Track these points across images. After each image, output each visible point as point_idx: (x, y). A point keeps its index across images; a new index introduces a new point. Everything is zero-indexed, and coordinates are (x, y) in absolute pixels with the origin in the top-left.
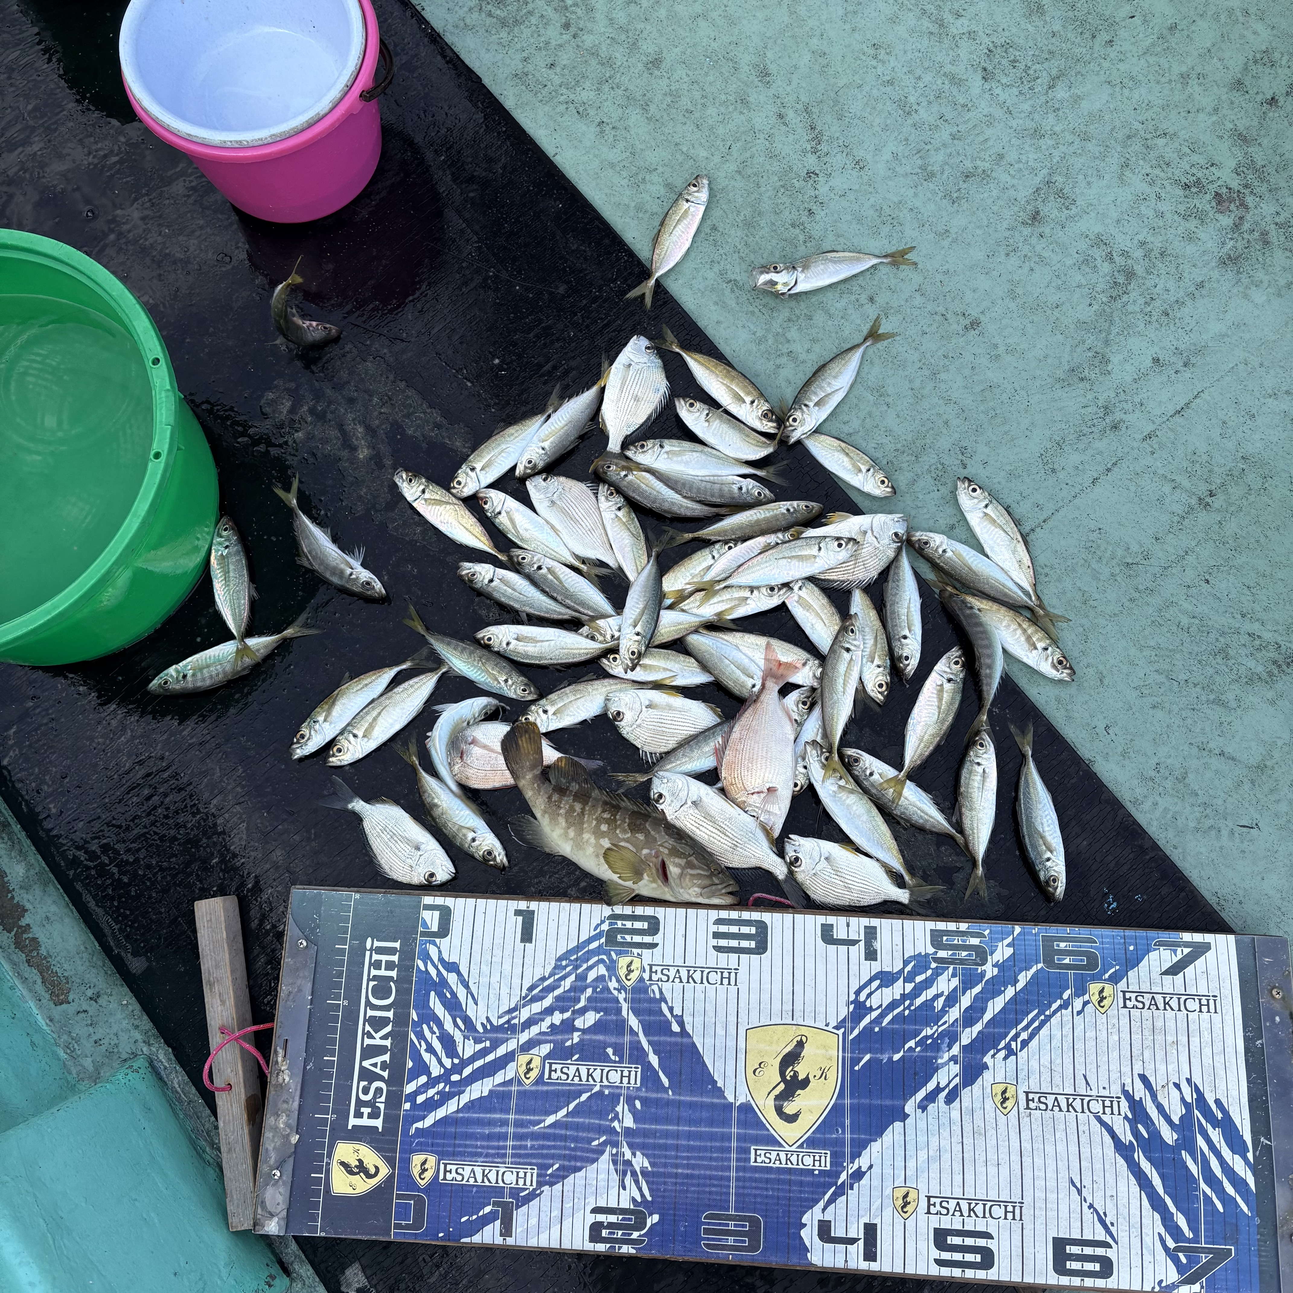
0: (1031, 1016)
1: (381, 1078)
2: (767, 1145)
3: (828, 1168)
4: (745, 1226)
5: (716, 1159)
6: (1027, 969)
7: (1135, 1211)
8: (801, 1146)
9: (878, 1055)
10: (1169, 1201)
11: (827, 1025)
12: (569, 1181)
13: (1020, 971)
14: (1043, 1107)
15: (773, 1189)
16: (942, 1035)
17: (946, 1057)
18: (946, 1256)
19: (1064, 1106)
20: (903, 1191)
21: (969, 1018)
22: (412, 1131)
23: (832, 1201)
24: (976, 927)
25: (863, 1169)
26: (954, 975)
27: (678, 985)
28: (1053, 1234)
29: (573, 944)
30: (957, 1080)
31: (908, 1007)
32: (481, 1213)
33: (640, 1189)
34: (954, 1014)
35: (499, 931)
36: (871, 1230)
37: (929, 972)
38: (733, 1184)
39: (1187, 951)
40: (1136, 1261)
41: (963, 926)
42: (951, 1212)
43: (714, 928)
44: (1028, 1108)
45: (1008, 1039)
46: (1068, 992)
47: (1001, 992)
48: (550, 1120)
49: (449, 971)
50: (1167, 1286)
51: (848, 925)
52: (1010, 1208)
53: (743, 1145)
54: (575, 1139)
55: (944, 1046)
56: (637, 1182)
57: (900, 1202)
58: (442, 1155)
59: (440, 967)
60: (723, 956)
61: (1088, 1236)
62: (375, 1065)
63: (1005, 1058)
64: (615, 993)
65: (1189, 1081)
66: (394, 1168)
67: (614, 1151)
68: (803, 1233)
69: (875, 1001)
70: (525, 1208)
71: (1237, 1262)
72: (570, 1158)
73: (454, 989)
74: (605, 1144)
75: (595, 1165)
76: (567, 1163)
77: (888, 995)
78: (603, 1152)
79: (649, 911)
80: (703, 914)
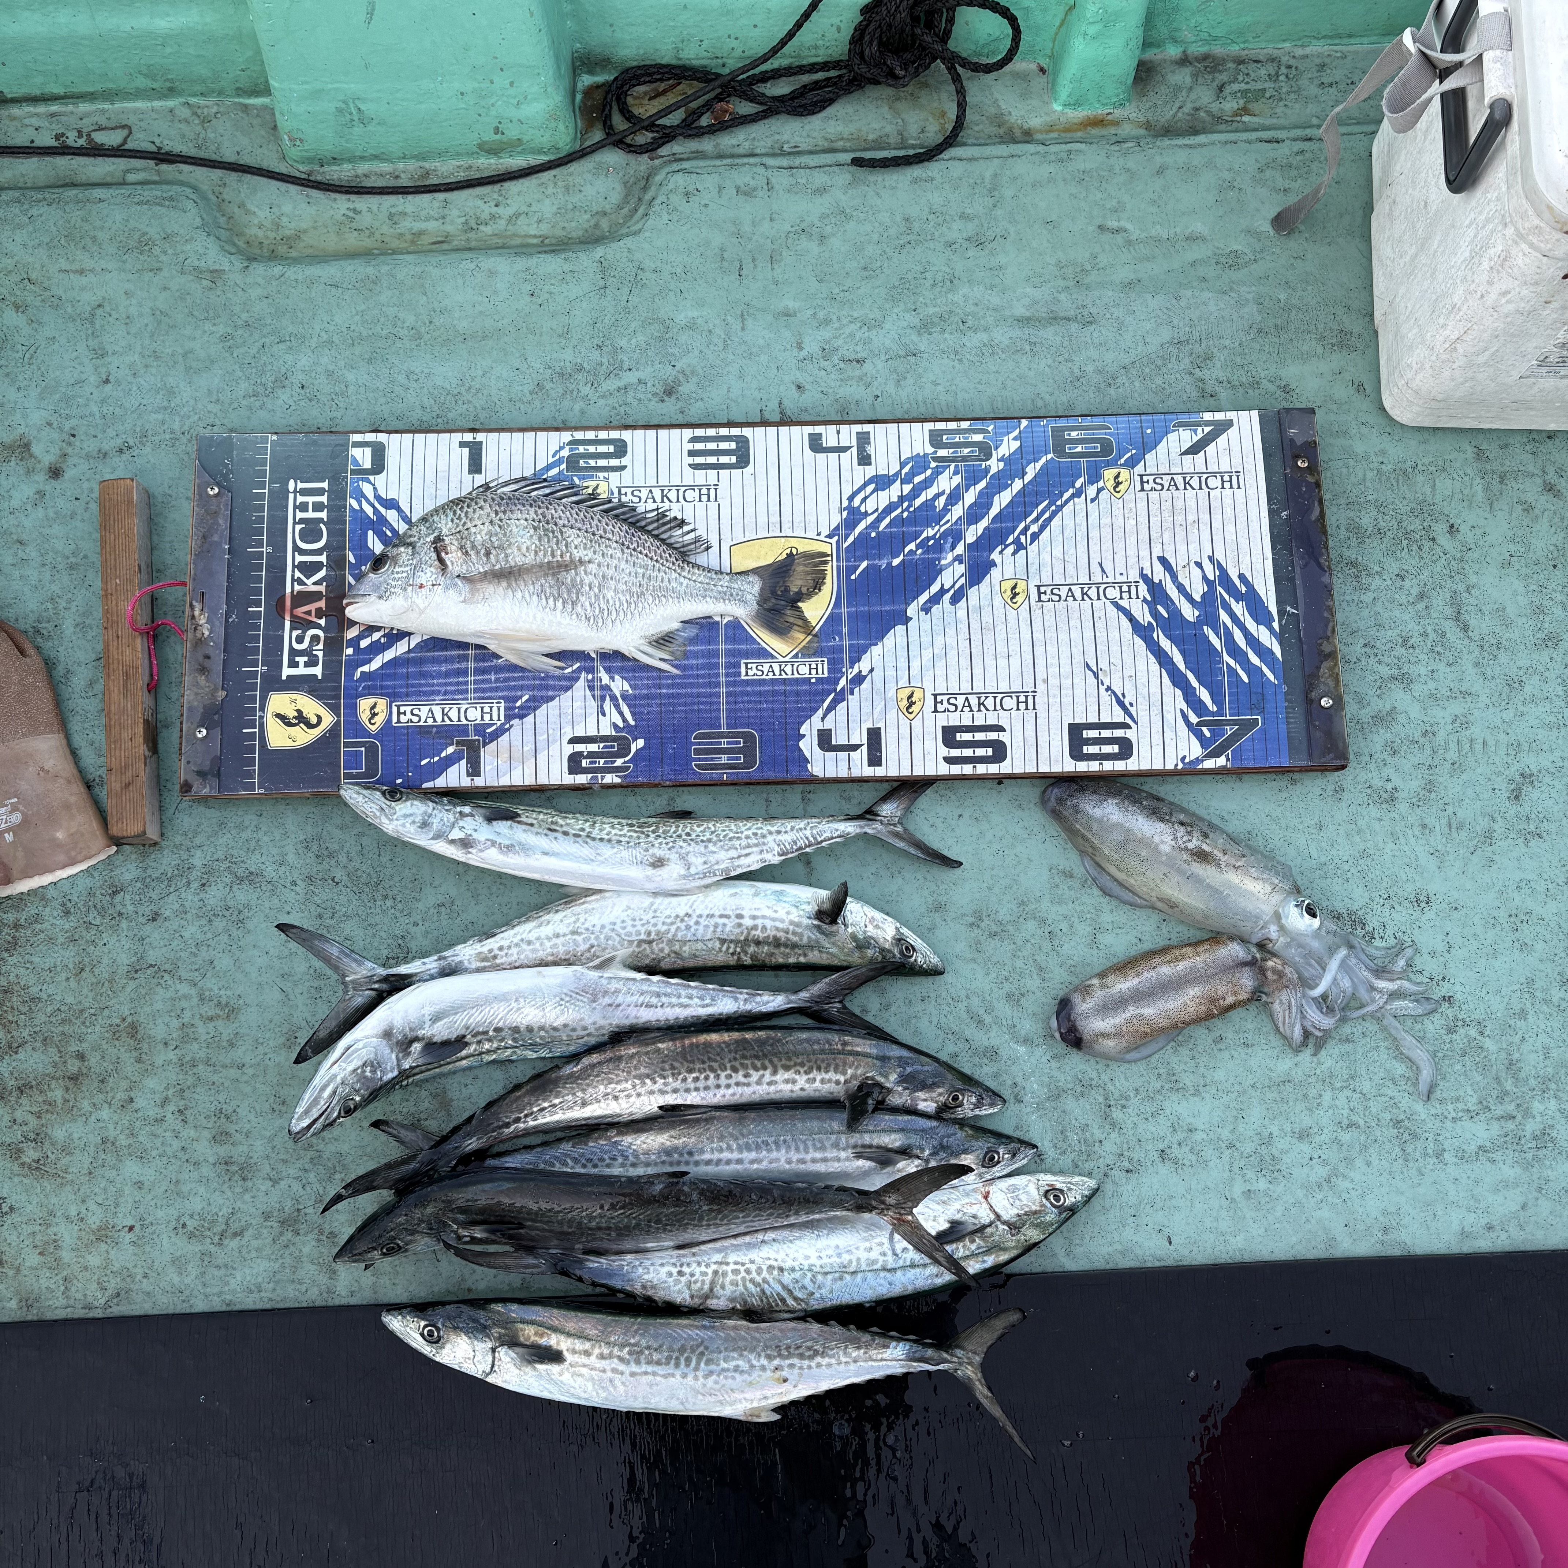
0: (1041, 507)
1: (318, 626)
2: (759, 657)
4: (738, 743)
5: (703, 676)
6: (1036, 460)
7: (1155, 689)
9: (876, 562)
10: (1191, 677)
11: (819, 534)
12: (541, 712)
13: (1029, 463)
14: (1056, 598)
15: (767, 702)
16: (944, 535)
17: (950, 557)
18: (955, 753)
19: (1078, 595)
20: (908, 692)
21: (974, 515)
22: (357, 675)
23: (831, 708)
24: (978, 425)
25: (864, 673)
26: (956, 473)
28: (1068, 720)
30: (963, 580)
31: (907, 509)
32: (443, 755)
33: (621, 714)
34: (957, 512)
35: (443, 465)
36: (874, 736)
37: (929, 472)
38: (723, 699)
39: (1208, 429)
40: (1157, 739)
41: (965, 425)
43: (690, 446)
44: (1040, 600)
45: (1016, 533)
46: (1082, 480)
47: (1007, 486)
49: (387, 509)
50: (1191, 762)
51: (838, 433)
52: (1022, 699)
53: (733, 660)
55: (948, 546)
56: (617, 707)
57: (905, 703)
58: (393, 696)
59: (377, 505)
60: (700, 474)
61: (1106, 719)
62: (309, 613)
63: (1014, 553)
65: (1211, 559)
66: (338, 715)
67: (590, 677)
68: (802, 744)
69: (870, 506)
70: (493, 745)
71: (1264, 730)
72: (541, 687)
73: (395, 526)
74: (579, 670)
75: (569, 692)
76: (537, 693)
77: (884, 499)
78: (577, 679)
79: (615, 434)
80: (675, 432)
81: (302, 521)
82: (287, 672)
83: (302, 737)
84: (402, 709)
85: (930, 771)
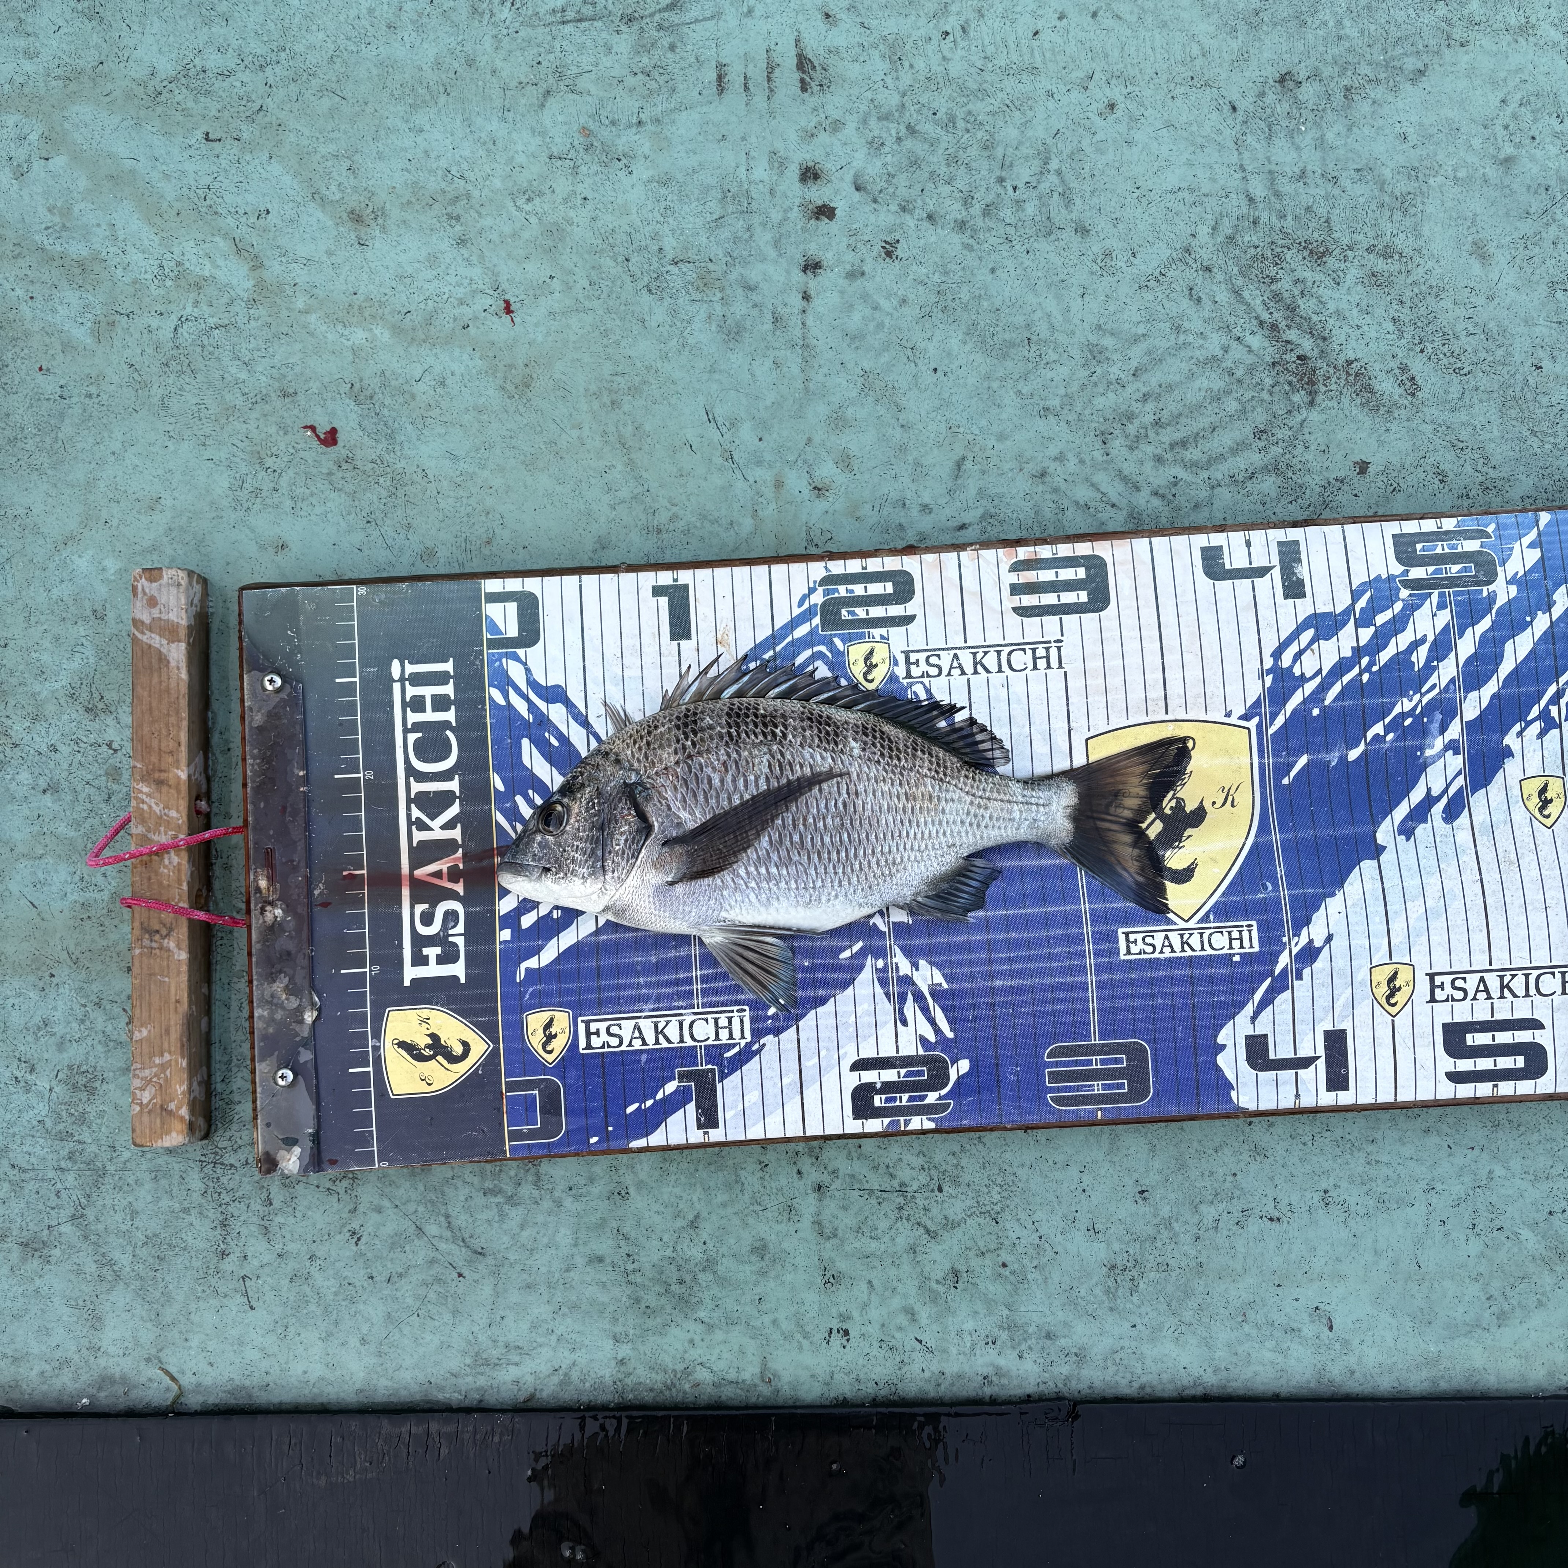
2: (1145, 922)
3: (1256, 949)
4: (1120, 1061)
5: (1059, 957)
8: (1205, 919)
9: (1323, 756)
11: (1228, 715)
12: (807, 1022)
15: (1164, 996)
16: (1429, 709)
17: (1439, 743)
18: (1465, 1065)
20: (1388, 970)
21: (1474, 675)
22: (521, 975)
23: (1267, 1001)
24: (1470, 524)
25: (1318, 944)
26: (1441, 606)
27: (958, 681)
29: (764, 633)
30: (1460, 781)
31: (1368, 668)
32: (660, 1096)
33: (932, 1022)
34: (1447, 670)
35: (630, 626)
36: (1336, 1043)
37: (1398, 606)
38: (1092, 993)
41: (1449, 524)
42: (1471, 995)
43: (1013, 578)
45: (1543, 703)
47: (1524, 626)
49: (548, 701)
51: (1248, 544)
53: (1103, 928)
54: (812, 954)
55: (1435, 726)
56: (925, 1010)
57: (1384, 989)
58: (578, 1008)
59: (532, 696)
60: (1032, 623)
62: (438, 874)
63: (1541, 735)
66: (495, 1041)
67: (880, 963)
68: (1221, 1060)
69: (1309, 665)
70: (735, 1077)
72: (803, 984)
73: (564, 729)
74: (863, 954)
75: (850, 990)
77: (1329, 653)
78: (860, 969)
79: (892, 563)
80: (988, 556)
81: (417, 727)
82: (410, 973)
84: (593, 1027)
85: (1425, 1094)
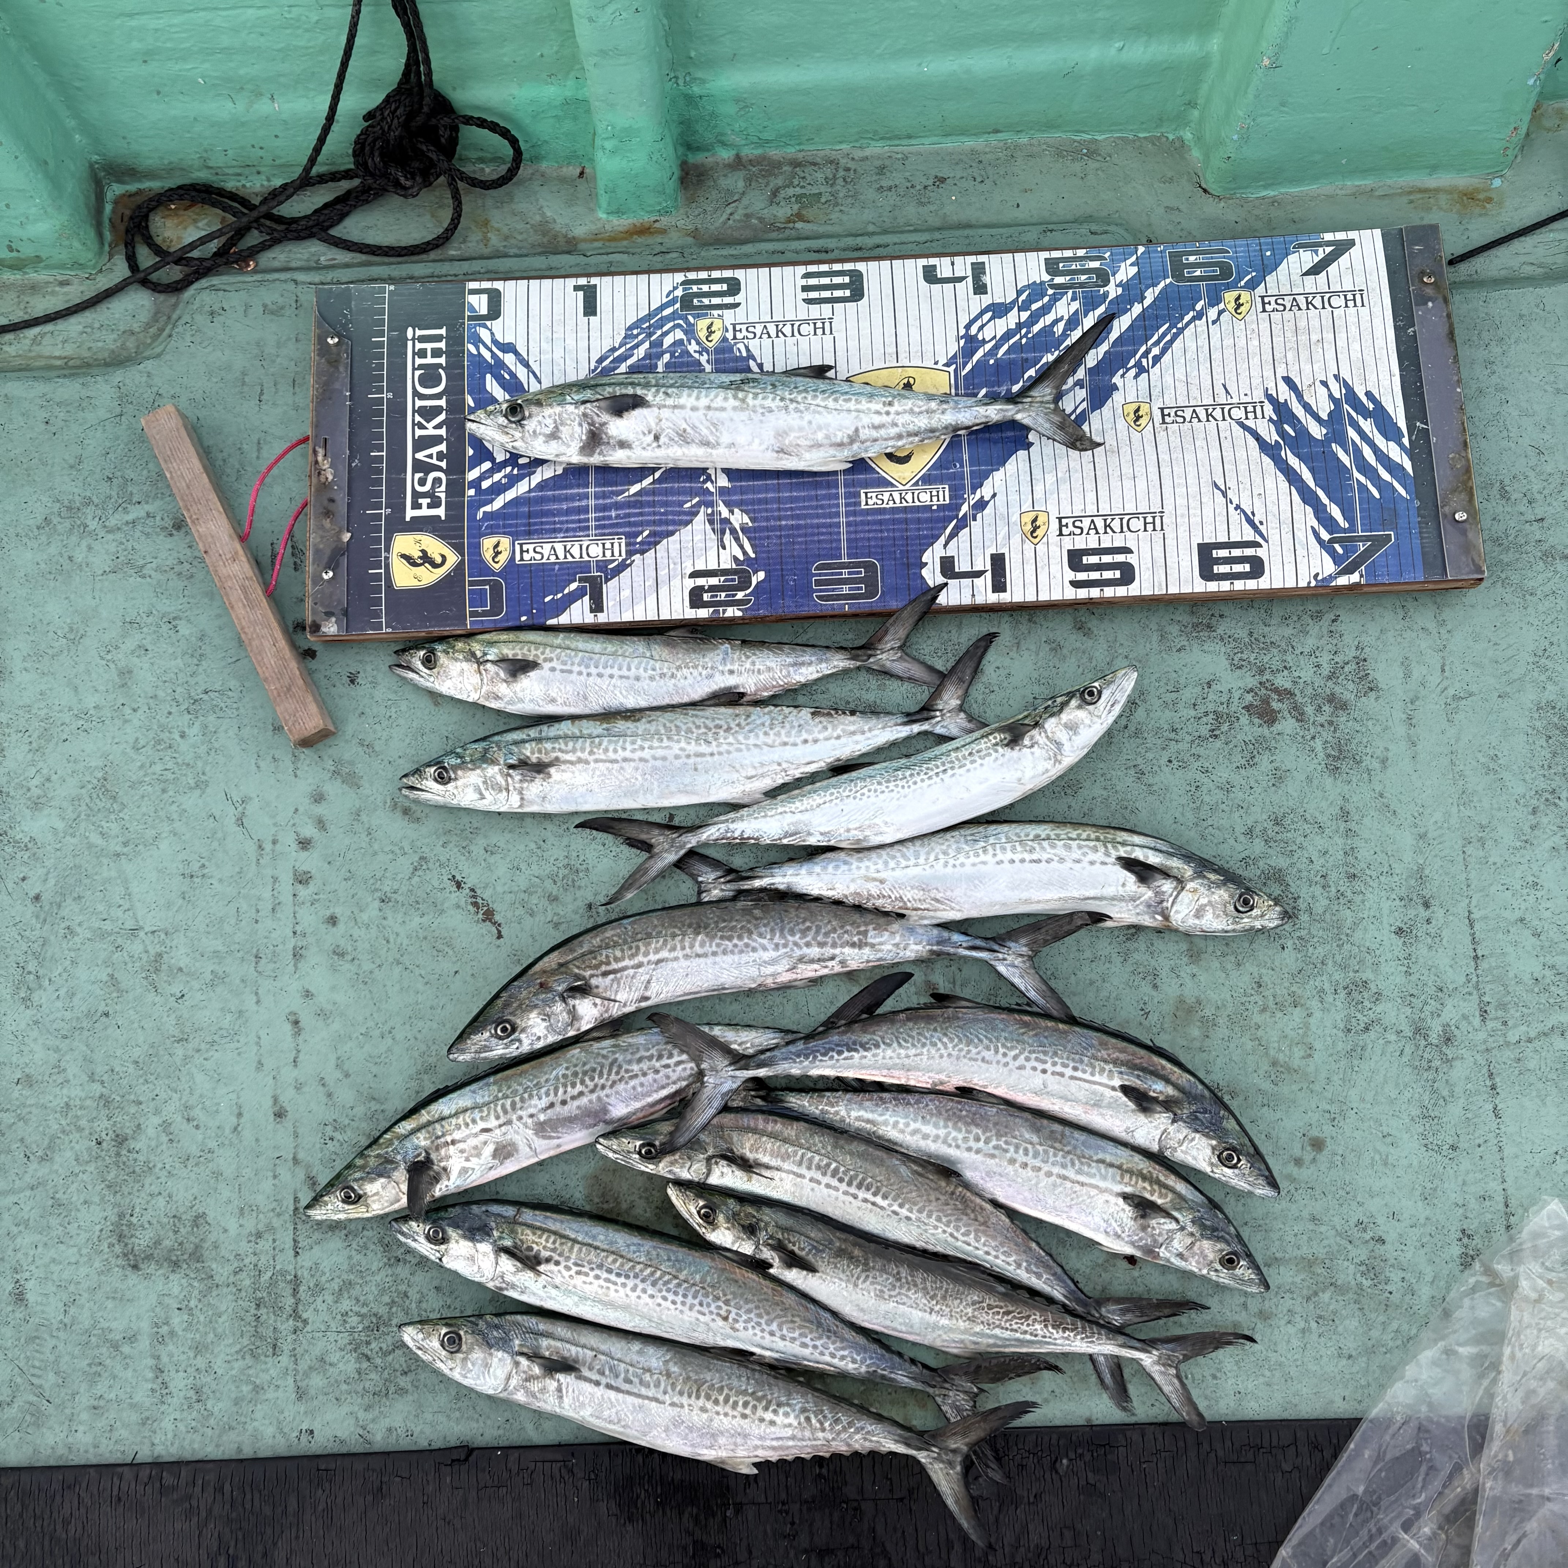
0: (1161, 331)
1: (439, 469)
2: (878, 486)
4: (860, 573)
5: (823, 507)
6: (1154, 285)
7: (1284, 508)
8: (916, 484)
9: (996, 388)
10: (1321, 493)
11: (936, 363)
12: (662, 547)
13: (1147, 288)
14: (1180, 420)
15: (888, 530)
18: (1082, 576)
19: (1203, 416)
20: (1032, 515)
22: (480, 515)
23: (954, 535)
24: (1095, 253)
25: (987, 499)
26: (1074, 299)
27: (766, 342)
28: (1197, 540)
29: (643, 313)
30: (1084, 404)
31: (1026, 335)
32: (566, 591)
33: (741, 547)
35: (558, 308)
36: (998, 561)
37: (1046, 299)
38: (843, 529)
39: (1329, 249)
40: (1289, 557)
41: (1081, 253)
43: (804, 282)
44: (1164, 422)
45: (1137, 357)
46: (1202, 303)
47: (1126, 311)
48: (635, 488)
49: (504, 352)
50: (1324, 579)
51: (953, 264)
53: (852, 490)
54: (666, 504)
56: (737, 539)
57: (1029, 527)
58: (515, 535)
59: (494, 349)
60: (815, 308)
61: (1235, 537)
62: (430, 456)
63: (1136, 377)
64: (696, 355)
65: (1337, 377)
66: (463, 555)
67: (710, 511)
68: (924, 572)
69: (988, 333)
70: (615, 581)
71: (1397, 545)
72: (660, 523)
73: (513, 368)
74: (699, 505)
75: (689, 527)
76: (658, 529)
77: (1001, 326)
78: (696, 514)
79: (728, 274)
80: (789, 270)
81: (421, 367)
82: (410, 513)
83: (428, 577)
85: (1056, 596)
